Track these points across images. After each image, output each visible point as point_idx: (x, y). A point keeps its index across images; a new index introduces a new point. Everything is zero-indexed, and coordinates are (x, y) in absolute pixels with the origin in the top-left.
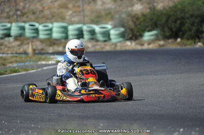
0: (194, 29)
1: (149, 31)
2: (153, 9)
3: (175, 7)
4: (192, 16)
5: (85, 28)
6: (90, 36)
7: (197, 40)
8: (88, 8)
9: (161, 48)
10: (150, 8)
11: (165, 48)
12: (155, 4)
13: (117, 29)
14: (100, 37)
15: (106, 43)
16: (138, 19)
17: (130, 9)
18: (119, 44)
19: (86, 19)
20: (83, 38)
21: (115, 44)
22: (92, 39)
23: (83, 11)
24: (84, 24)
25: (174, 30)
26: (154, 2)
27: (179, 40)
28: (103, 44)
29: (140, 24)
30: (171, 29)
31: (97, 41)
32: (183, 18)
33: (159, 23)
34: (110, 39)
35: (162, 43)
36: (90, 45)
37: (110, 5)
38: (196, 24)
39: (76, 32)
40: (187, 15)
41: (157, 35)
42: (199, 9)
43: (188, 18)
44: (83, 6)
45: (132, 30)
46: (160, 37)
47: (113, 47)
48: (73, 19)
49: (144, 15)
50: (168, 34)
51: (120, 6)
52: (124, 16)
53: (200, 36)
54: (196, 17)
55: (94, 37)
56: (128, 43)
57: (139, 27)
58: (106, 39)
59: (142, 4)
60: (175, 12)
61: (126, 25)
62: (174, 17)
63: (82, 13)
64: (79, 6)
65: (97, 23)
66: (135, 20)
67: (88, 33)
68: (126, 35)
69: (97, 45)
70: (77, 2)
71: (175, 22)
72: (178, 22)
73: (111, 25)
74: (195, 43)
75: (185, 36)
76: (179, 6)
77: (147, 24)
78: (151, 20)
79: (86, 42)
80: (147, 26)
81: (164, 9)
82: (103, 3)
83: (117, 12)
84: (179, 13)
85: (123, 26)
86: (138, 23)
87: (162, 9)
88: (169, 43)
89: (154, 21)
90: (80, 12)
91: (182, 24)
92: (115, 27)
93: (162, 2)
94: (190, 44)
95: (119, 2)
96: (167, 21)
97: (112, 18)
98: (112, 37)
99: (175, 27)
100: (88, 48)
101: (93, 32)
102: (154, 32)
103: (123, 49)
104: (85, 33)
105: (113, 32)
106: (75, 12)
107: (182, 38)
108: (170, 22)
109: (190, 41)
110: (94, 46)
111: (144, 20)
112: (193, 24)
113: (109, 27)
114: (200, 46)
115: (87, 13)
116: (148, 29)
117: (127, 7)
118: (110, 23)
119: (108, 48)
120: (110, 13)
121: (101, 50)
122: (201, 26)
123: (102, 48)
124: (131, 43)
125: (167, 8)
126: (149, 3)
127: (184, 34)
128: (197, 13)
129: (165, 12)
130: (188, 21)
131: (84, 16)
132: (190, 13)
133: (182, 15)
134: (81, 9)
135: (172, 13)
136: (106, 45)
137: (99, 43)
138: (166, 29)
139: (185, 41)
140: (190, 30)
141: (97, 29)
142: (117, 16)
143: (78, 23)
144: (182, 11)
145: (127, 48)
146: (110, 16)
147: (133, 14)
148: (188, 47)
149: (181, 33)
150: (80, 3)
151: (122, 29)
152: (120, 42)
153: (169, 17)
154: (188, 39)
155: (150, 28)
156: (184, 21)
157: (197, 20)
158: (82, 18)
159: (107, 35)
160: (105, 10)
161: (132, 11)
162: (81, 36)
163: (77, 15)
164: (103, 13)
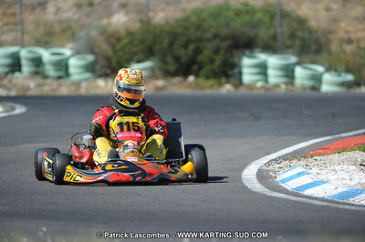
0: (219, 59)
1: (138, 62)
2: (146, 23)
3: (187, 19)
4: (215, 36)
5: (24, 53)
6: (33, 69)
7: (223, 80)
8: (30, 18)
9: (159, 93)
10: (141, 21)
11: (165, 93)
12: (151, 14)
13: (81, 56)
14: (50, 71)
15: (61, 81)
16: (119, 39)
17: (105, 21)
18: (84, 85)
19: (27, 37)
20: (20, 70)
21: (78, 84)
22: (36, 73)
23: (22, 22)
24: (23, 46)
25: (184, 60)
26: (149, 10)
27: (191, 78)
28: (55, 84)
29: (122, 49)
30: (177, 59)
31: (46, 77)
32: (200, 40)
33: (157, 48)
34: (67, 74)
35: (160, 83)
36: (32, 84)
37: (70, 14)
38: (222, 52)
39: (8, 61)
40: (208, 35)
41: (152, 69)
42: (227, 25)
43: (208, 40)
44: (21, 13)
45: (108, 59)
46: (158, 73)
47: (73, 88)
48: (3, 37)
49: (130, 33)
50: (172, 67)
51: (88, 15)
52: (94, 33)
53: (230, 72)
54: (223, 39)
55: (40, 69)
56: (101, 82)
57: (121, 54)
58: (61, 73)
59: (127, 13)
60: (186, 28)
61: (97, 50)
62: (184, 39)
63: (19, 27)
64: (14, 15)
65: (45, 45)
66: (114, 41)
67: (30, 63)
68: (98, 67)
69: (45, 84)
70: (10, 7)
71: (185, 46)
72: (191, 47)
73: (72, 49)
74: (220, 85)
75: (202, 72)
76: (194, 19)
77: (135, 49)
78: (142, 41)
79: (25, 78)
80: (135, 53)
81: (167, 23)
82: (58, 10)
83: (82, 27)
84: (192, 30)
85: (92, 51)
86: (118, 47)
87: (163, 22)
88: (174, 85)
89: (147, 44)
90: (16, 24)
91: (198, 51)
92: (77, 53)
93: (163, 10)
94: (212, 87)
95: (86, 9)
96: (171, 44)
97: (73, 37)
98: (72, 70)
99: (185, 55)
100: (28, 89)
101: (37, 62)
102: (147, 64)
103: (92, 92)
104: (24, 62)
105: (74, 62)
106: (7, 24)
107: (197, 76)
108: (176, 46)
109: (211, 82)
110: (39, 86)
111: (131, 42)
112: (217, 51)
113: (67, 52)
114: (228, 90)
115: (29, 27)
116: (136, 57)
117: (101, 18)
118: (70, 45)
119: (64, 90)
120: (69, 28)
121: (51, 93)
122: (232, 56)
123: (54, 90)
124: (106, 82)
125: (172, 22)
126: (139, 12)
127: (200, 68)
128: (224, 31)
129: (167, 28)
130: (208, 46)
131: (23, 33)
132: (213, 31)
133: (199, 34)
134: (18, 19)
135: (180, 30)
136: (60, 85)
137: (49, 81)
138: (169, 59)
139: (202, 81)
140: (212, 61)
141: (46, 55)
142: (82, 34)
143: (11, 44)
144: (199, 27)
145: (99, 92)
146: (69, 33)
147: (111, 30)
148: (208, 92)
149: (195, 67)
150: (16, 9)
151: (91, 58)
152: (86, 80)
153: (174, 36)
154: (208, 78)
155: (141, 56)
156: (202, 45)
157: (224, 44)
158: (19, 34)
159: (63, 66)
160: (61, 22)
161: (110, 25)
162: (17, 68)
163: (10, 31)
164: (57, 28)
